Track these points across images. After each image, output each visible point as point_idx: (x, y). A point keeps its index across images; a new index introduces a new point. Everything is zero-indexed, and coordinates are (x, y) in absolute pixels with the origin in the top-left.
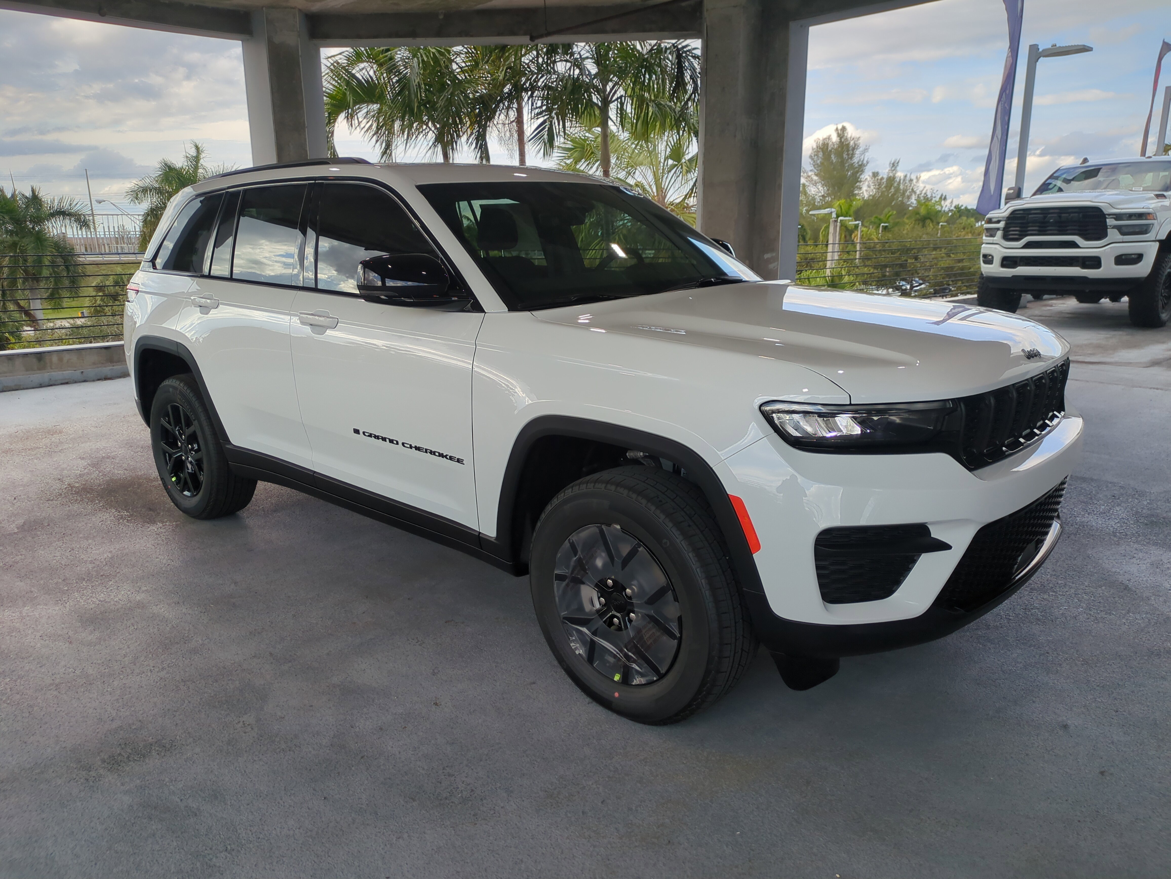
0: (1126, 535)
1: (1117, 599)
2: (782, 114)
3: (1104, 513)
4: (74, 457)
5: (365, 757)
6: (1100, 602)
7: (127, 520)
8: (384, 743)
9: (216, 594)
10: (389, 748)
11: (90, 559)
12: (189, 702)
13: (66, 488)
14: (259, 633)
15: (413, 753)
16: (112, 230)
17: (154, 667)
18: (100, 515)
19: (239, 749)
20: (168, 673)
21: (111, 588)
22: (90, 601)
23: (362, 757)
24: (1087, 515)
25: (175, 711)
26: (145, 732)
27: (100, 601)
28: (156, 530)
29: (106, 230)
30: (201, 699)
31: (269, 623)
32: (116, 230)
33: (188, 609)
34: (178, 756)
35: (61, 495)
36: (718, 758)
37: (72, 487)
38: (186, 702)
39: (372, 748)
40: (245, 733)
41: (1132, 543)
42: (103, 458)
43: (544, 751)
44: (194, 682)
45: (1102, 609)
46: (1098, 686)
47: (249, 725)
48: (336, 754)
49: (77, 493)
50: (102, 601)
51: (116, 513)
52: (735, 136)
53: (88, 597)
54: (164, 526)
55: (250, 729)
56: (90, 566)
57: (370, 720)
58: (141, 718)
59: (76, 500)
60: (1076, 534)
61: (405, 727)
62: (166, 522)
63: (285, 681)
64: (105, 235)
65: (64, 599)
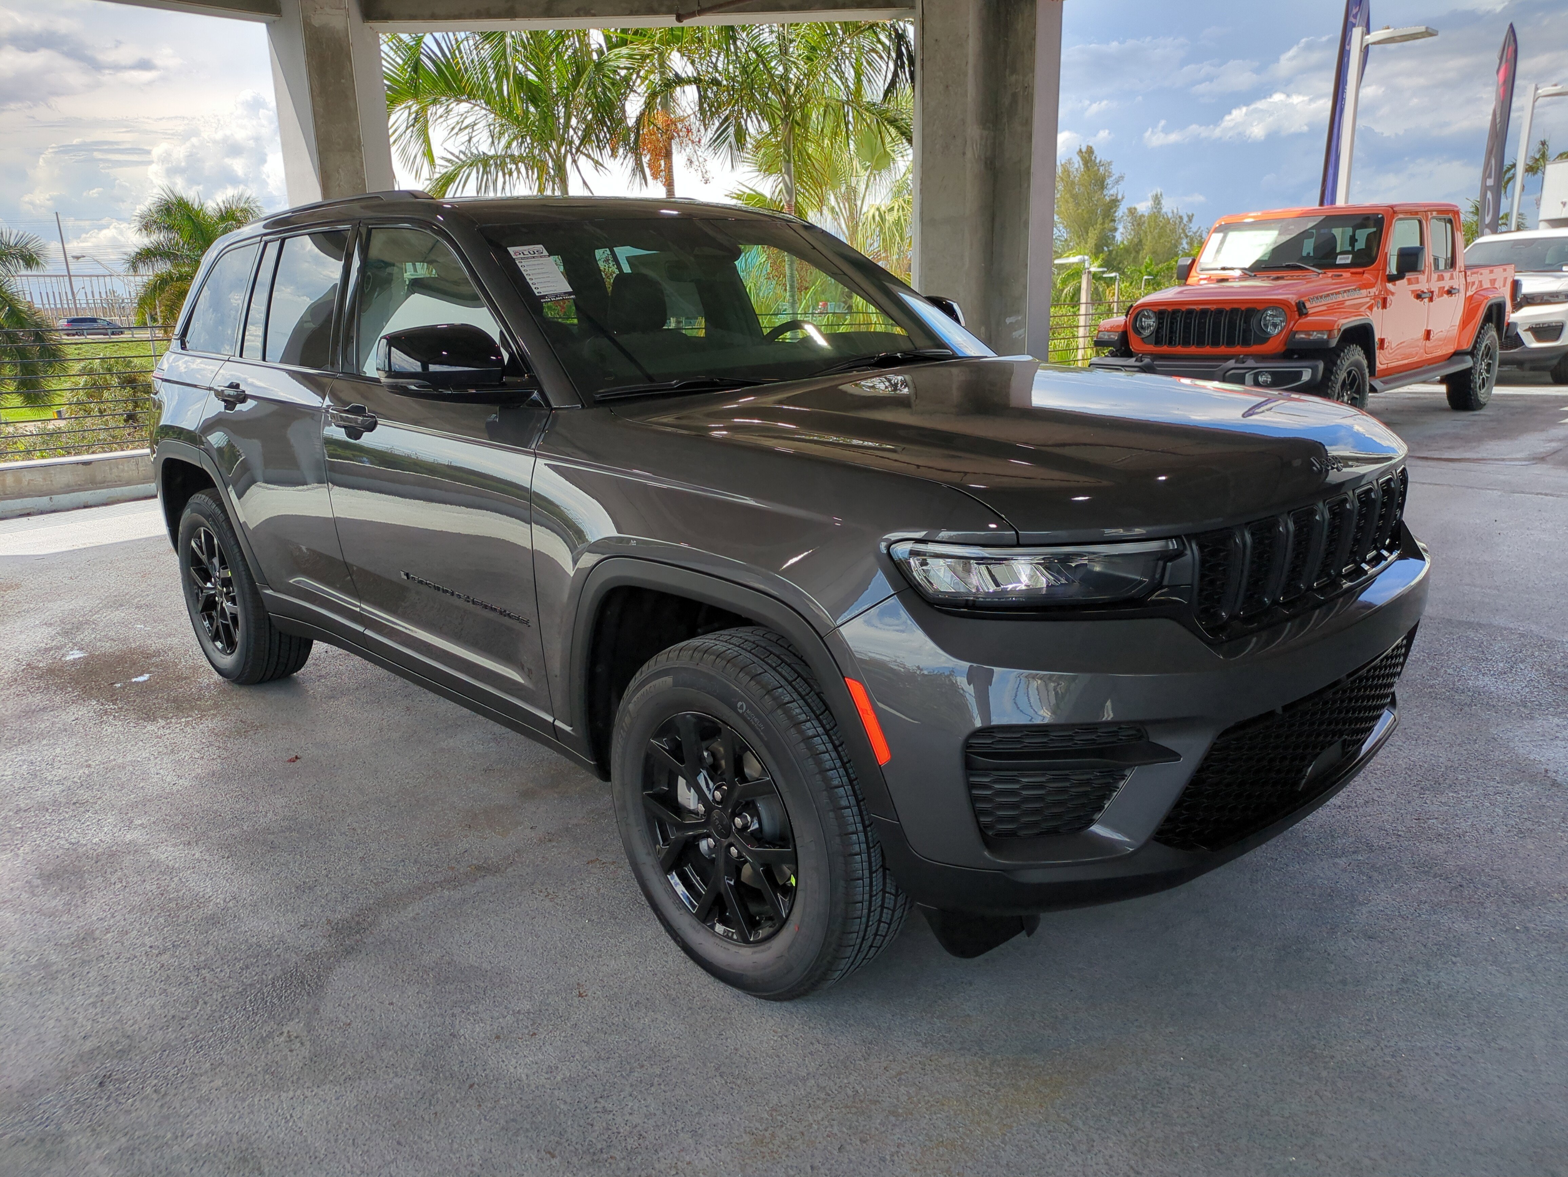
0: (1541, 704)
1: (1544, 800)
2: (1028, 122)
3: (1505, 673)
4: (37, 622)
5: (476, 1086)
6: (1521, 806)
7: (114, 716)
8: (503, 1061)
9: (245, 828)
10: (512, 1070)
11: (56, 779)
12: (205, 1003)
13: (23, 671)
14: (310, 888)
15: (547, 1076)
16: (97, 296)
17: (151, 947)
18: (73, 708)
19: (281, 1079)
20: (173, 956)
21: (88, 823)
22: (55, 844)
23: (471, 1086)
24: (1480, 676)
25: (183, 1019)
26: (136, 1055)
27: (71, 843)
28: (156, 730)
29: (90, 296)
30: (224, 997)
31: (324, 872)
32: (104, 296)
33: (204, 852)
34: (186, 1094)
35: (16, 680)
36: (1006, 1069)
37: (33, 668)
38: (201, 1002)
39: (485, 1070)
40: (291, 1051)
41: (1550, 717)
42: (81, 623)
43: (745, 1066)
44: (213, 970)
45: (1526, 816)
46: (1542, 935)
47: (296, 1037)
48: (431, 1082)
49: (40, 677)
50: (74, 844)
51: (98, 707)
52: (964, 154)
53: (53, 839)
54: (168, 724)
55: (299, 1045)
56: (58, 789)
57: (482, 1025)
58: (129, 1033)
59: (38, 688)
60: (1470, 705)
61: (535, 1034)
62: (172, 718)
63: (350, 964)
64: (87, 303)
65: (16, 842)
